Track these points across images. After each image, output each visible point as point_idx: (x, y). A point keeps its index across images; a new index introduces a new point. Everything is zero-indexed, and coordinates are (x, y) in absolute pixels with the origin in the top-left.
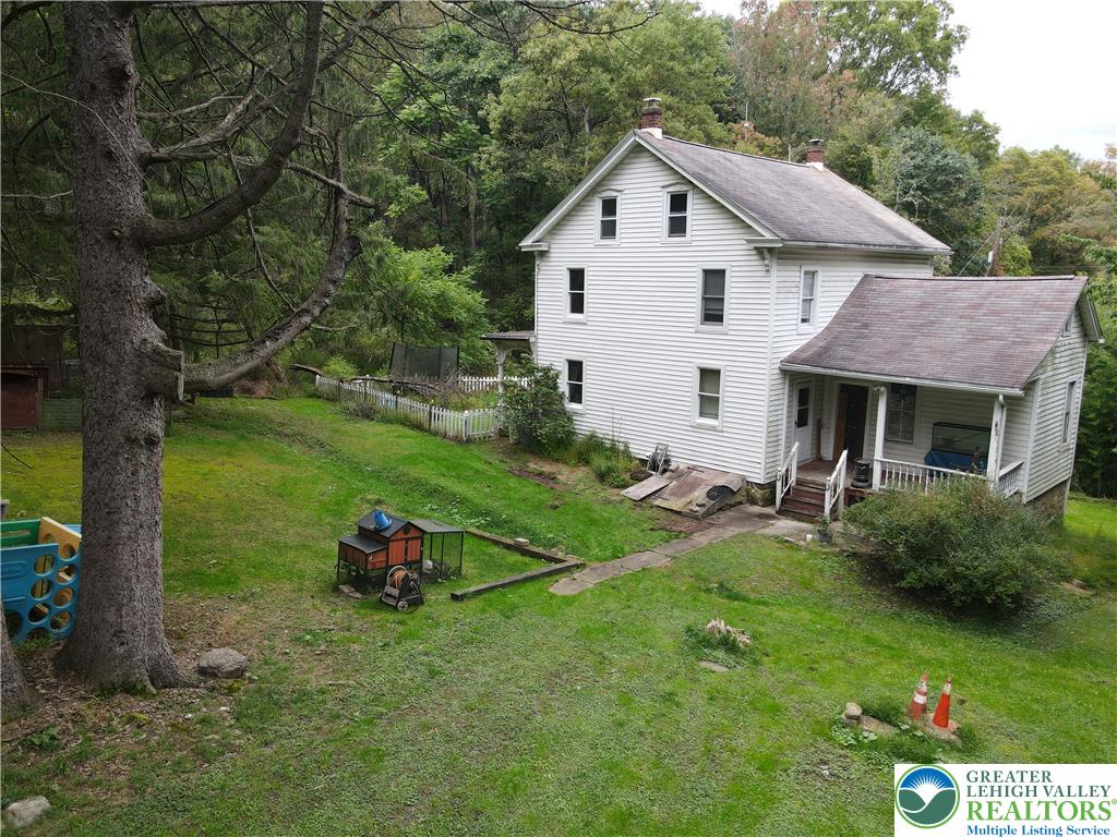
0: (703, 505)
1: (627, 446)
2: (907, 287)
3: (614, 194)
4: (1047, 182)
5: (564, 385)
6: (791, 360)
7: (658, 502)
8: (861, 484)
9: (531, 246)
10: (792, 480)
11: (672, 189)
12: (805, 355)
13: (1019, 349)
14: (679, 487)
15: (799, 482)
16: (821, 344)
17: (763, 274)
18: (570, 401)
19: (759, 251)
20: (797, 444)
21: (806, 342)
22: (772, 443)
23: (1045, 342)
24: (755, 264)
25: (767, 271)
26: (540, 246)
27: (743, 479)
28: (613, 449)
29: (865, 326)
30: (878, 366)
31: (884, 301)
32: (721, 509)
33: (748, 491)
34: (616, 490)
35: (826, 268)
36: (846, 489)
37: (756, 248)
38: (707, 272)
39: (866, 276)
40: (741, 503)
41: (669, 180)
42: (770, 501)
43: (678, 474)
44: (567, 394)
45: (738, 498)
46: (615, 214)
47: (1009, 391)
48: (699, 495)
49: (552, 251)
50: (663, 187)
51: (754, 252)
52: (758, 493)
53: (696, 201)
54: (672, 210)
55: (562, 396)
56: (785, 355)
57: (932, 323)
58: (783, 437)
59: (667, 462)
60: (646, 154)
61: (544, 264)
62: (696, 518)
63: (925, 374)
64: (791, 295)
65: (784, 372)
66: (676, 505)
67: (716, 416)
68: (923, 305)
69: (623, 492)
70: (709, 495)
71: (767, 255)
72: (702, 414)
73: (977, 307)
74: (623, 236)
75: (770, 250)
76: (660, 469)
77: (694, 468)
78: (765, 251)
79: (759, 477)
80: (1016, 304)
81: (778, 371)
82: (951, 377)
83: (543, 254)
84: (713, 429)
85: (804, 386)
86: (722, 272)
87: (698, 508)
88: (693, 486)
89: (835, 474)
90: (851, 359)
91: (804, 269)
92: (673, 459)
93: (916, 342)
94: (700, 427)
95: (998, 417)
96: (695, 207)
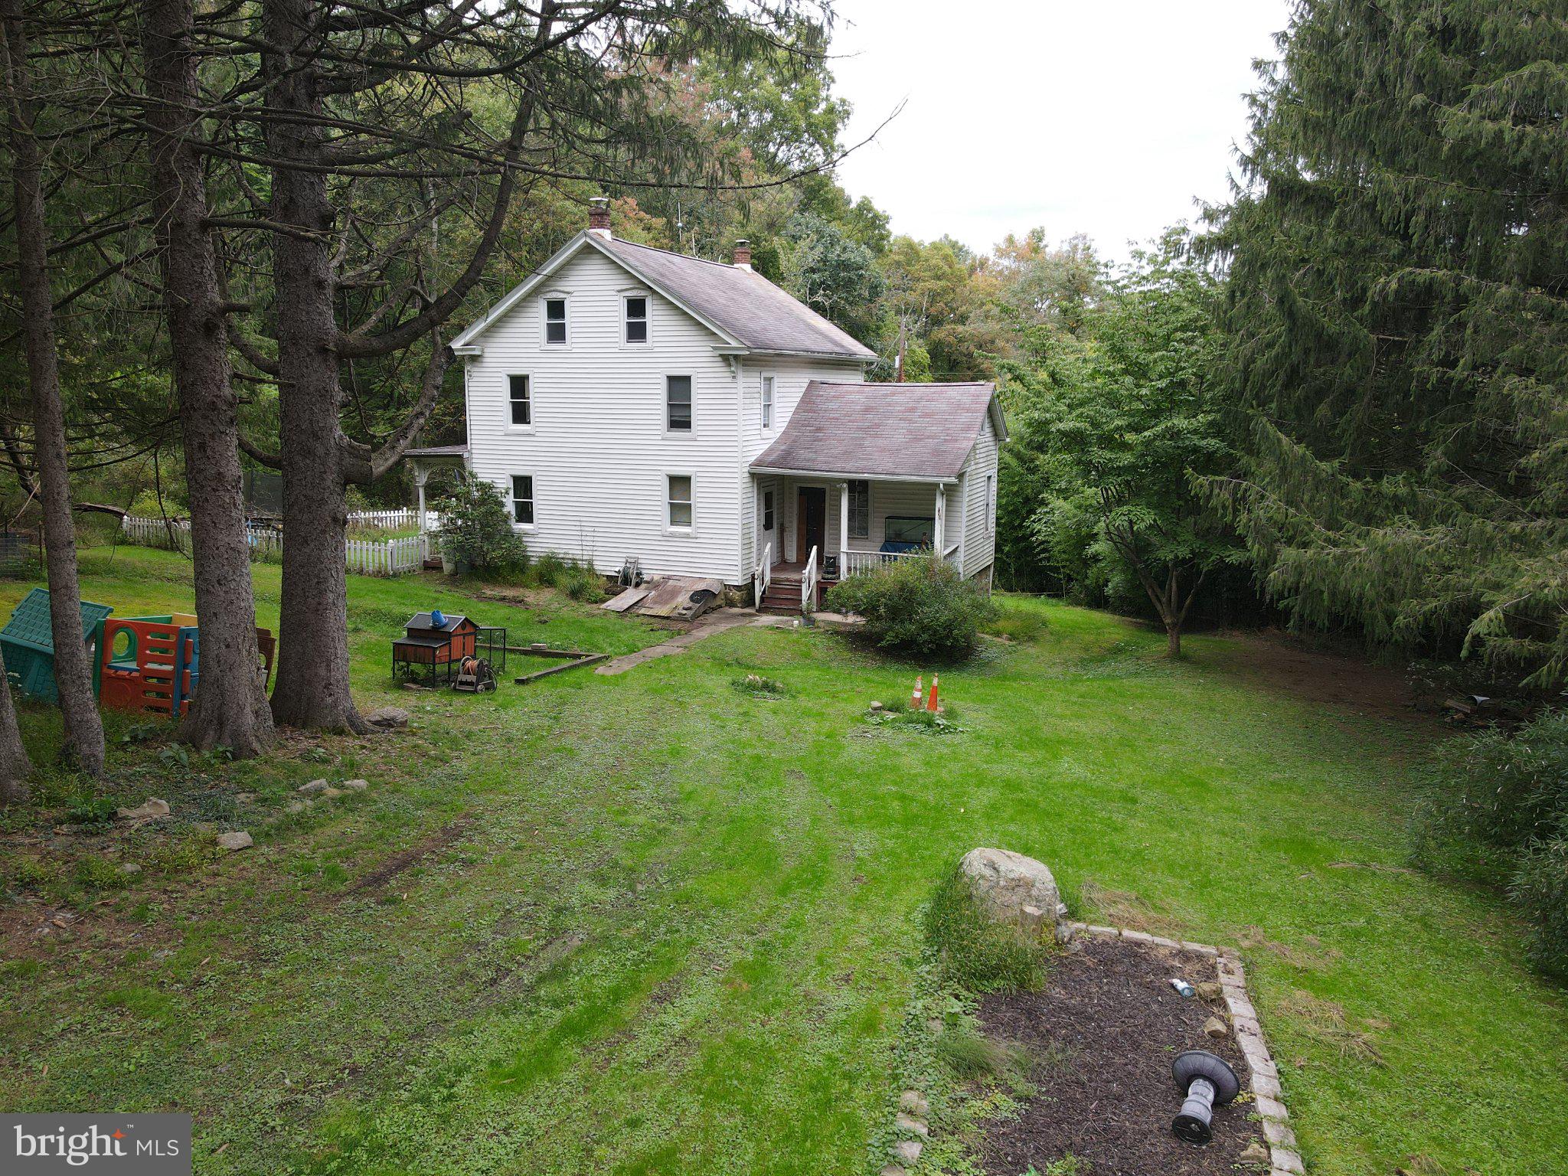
0: (689, 609)
1: (590, 563)
2: (851, 393)
3: (562, 296)
4: (939, 278)
5: (510, 505)
6: (759, 463)
7: (643, 611)
8: (830, 576)
9: (462, 350)
10: (767, 579)
11: (629, 294)
12: (770, 459)
13: (949, 446)
14: (659, 595)
15: (773, 581)
16: (783, 448)
17: (730, 380)
18: (517, 521)
19: (726, 359)
20: (769, 545)
21: (767, 446)
22: (747, 545)
23: (969, 439)
24: (720, 371)
25: (734, 377)
26: (474, 349)
27: (721, 581)
28: (575, 568)
29: (819, 429)
30: (839, 465)
31: (831, 406)
32: (705, 612)
33: (726, 594)
34: (595, 605)
35: (780, 375)
36: (818, 582)
37: (721, 355)
38: (671, 379)
39: (812, 382)
40: (720, 607)
41: (625, 283)
42: (749, 601)
43: (653, 584)
44: (513, 513)
45: (719, 602)
46: (563, 317)
47: (946, 480)
48: (683, 600)
49: (486, 355)
50: (619, 291)
51: (720, 359)
52: (736, 595)
53: (655, 307)
54: (629, 315)
55: (507, 517)
56: (753, 459)
57: (878, 426)
58: (755, 540)
59: (639, 574)
60: (597, 256)
61: (476, 369)
62: (686, 620)
63: (880, 470)
64: (754, 401)
65: (753, 475)
66: (663, 611)
67: (689, 524)
68: (867, 410)
69: (603, 606)
70: (692, 598)
71: (733, 362)
72: (673, 523)
73: (912, 410)
74: (574, 340)
75: (736, 357)
76: (634, 582)
77: (669, 578)
78: (731, 358)
79: (737, 579)
80: (944, 407)
81: (747, 475)
82: (901, 471)
83: (475, 359)
84: (687, 536)
85: (768, 490)
86: (688, 379)
87: (684, 612)
88: (674, 593)
89: (808, 567)
90: (814, 460)
91: (764, 375)
92: (644, 571)
93: (867, 443)
94: (673, 535)
95: (940, 503)
96: (655, 313)
